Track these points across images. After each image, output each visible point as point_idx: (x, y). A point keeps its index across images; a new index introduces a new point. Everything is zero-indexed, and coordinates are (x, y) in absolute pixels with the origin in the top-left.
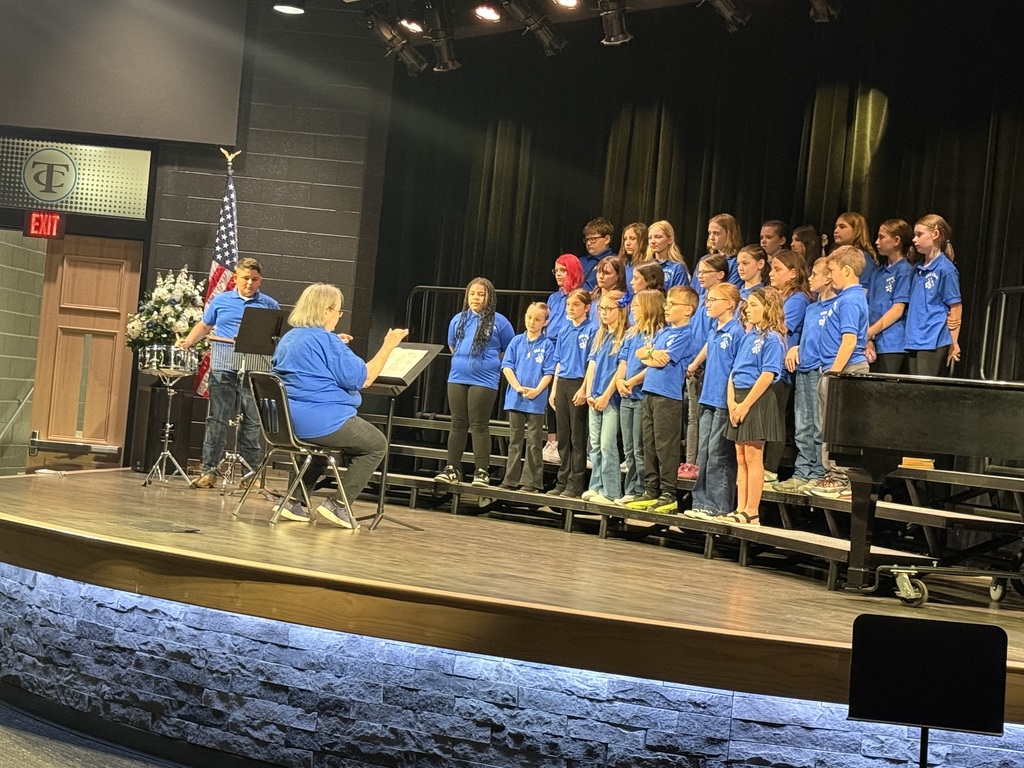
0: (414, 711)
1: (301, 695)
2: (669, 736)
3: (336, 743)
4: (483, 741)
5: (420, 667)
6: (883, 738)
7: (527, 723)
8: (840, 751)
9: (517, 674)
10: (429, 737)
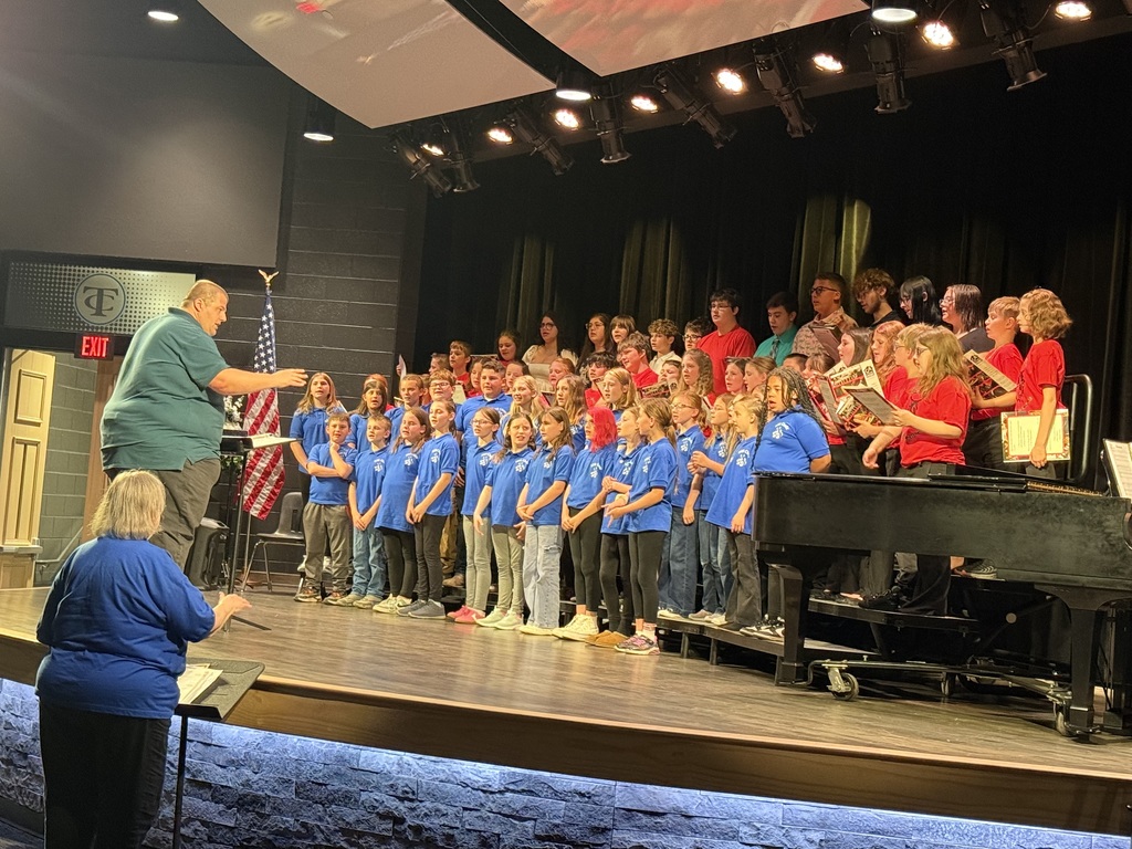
0: (323, 805)
1: (223, 791)
2: (557, 826)
3: (253, 838)
4: (385, 834)
5: (328, 762)
6: (759, 825)
7: (426, 815)
8: (719, 838)
9: (417, 767)
10: (336, 831)
